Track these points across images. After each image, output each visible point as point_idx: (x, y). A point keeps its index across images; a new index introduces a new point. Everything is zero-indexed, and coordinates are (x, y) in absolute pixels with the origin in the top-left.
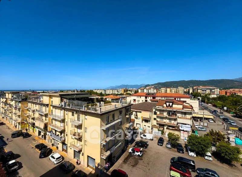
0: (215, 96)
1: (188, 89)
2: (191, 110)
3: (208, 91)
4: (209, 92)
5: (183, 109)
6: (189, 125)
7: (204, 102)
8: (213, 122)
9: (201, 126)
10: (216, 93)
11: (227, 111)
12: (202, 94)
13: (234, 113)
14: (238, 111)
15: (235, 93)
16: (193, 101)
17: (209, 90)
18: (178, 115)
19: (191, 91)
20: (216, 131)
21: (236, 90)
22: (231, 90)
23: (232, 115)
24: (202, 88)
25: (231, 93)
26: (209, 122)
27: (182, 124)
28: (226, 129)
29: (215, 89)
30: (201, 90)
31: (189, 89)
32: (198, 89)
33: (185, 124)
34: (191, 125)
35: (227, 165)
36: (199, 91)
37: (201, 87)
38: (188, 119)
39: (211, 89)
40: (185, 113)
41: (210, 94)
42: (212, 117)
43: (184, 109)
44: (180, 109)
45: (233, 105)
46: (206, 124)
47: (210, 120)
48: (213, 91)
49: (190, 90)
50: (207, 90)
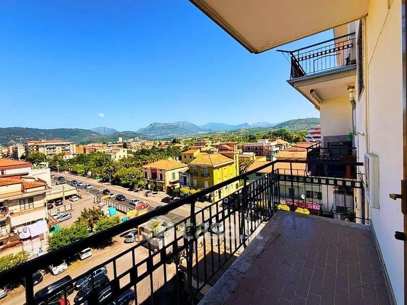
0: (71, 157)
1: (11, 147)
2: (43, 188)
3: (59, 150)
4: (61, 152)
5: (23, 191)
6: (42, 219)
7: (56, 170)
8: (77, 199)
9: (61, 214)
10: (71, 151)
11: (91, 177)
12: (48, 155)
13: (101, 177)
14: (105, 172)
15: (95, 150)
16: (40, 171)
17: (60, 147)
18: (10, 209)
19: (21, 152)
20: (89, 209)
21: (96, 145)
22: (91, 145)
23: (99, 180)
24: (46, 144)
25: (91, 150)
26: (72, 201)
27: (24, 225)
28: (96, 202)
29: (69, 145)
30: (45, 148)
31: (16, 148)
32: (38, 147)
33: (33, 222)
34: (46, 219)
35: (108, 247)
36: (41, 150)
37: (44, 142)
38: (39, 208)
39: (63, 145)
40: (31, 200)
41: (63, 155)
42: (75, 192)
43: (28, 191)
44: (17, 193)
45: (97, 166)
46: (68, 208)
47: (73, 197)
48: (66, 148)
49: (19, 150)
50: (57, 147)
